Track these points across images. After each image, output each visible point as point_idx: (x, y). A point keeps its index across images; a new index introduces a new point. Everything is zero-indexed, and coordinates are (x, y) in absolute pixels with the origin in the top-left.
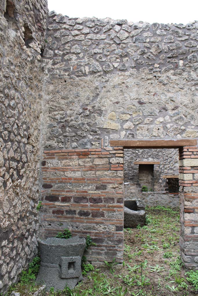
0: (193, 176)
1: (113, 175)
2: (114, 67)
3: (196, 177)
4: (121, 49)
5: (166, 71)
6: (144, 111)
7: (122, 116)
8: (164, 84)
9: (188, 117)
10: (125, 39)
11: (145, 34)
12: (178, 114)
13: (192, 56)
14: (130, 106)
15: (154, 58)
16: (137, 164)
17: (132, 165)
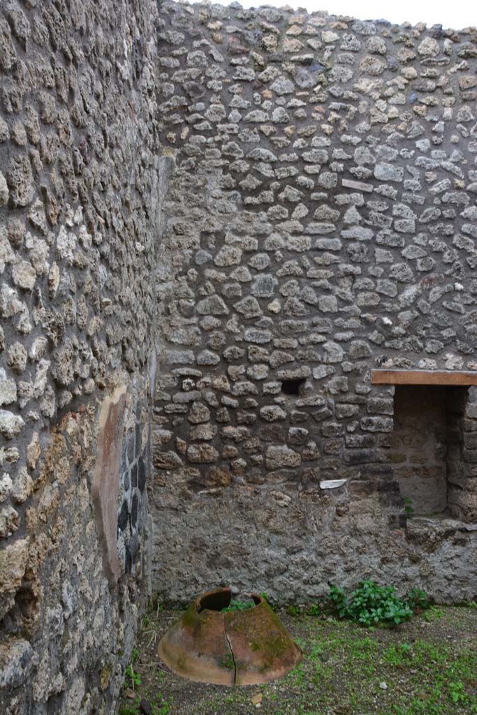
16: (388, 385)
17: (360, 388)
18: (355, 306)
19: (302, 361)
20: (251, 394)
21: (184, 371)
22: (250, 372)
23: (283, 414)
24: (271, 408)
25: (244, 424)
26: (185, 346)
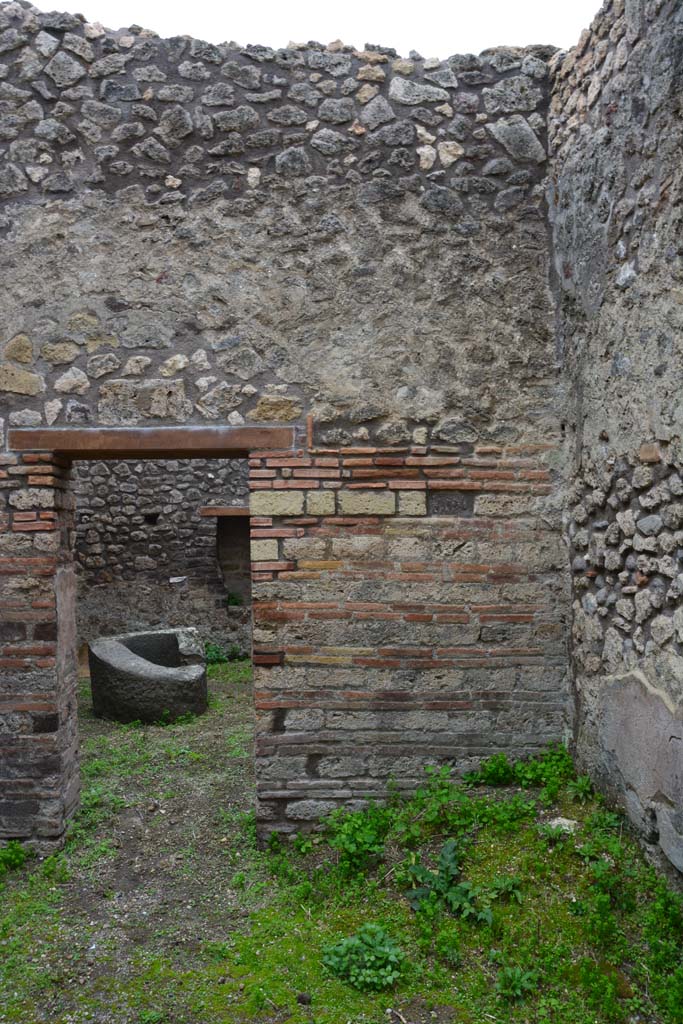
0: (280, 548)
1: (19, 547)
2: (30, 180)
3: (290, 551)
4: (57, 118)
5: (205, 201)
6: (125, 333)
7: (53, 351)
8: (192, 244)
9: (268, 354)
10: (71, 83)
11: (141, 73)
12: (236, 345)
13: (290, 154)
14: (79, 316)
15: (167, 155)
16: (212, 517)
17: (193, 518)
18: (189, 467)
19: (156, 502)
20: (125, 524)
21: (83, 511)
22: (124, 510)
23: (145, 536)
24: (137, 532)
25: (121, 543)
26: (83, 496)
